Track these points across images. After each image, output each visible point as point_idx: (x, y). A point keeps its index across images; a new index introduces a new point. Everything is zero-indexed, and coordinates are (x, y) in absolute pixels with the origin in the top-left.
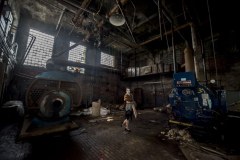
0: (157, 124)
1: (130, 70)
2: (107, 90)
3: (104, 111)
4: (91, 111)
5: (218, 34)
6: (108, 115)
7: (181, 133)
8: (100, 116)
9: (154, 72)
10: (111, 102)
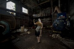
0: (46, 33)
1: (34, 15)
2: (26, 22)
3: (26, 30)
4: (20, 30)
5: (61, 5)
6: (28, 31)
7: (58, 35)
8: (24, 32)
9: (42, 16)
10: (27, 27)
